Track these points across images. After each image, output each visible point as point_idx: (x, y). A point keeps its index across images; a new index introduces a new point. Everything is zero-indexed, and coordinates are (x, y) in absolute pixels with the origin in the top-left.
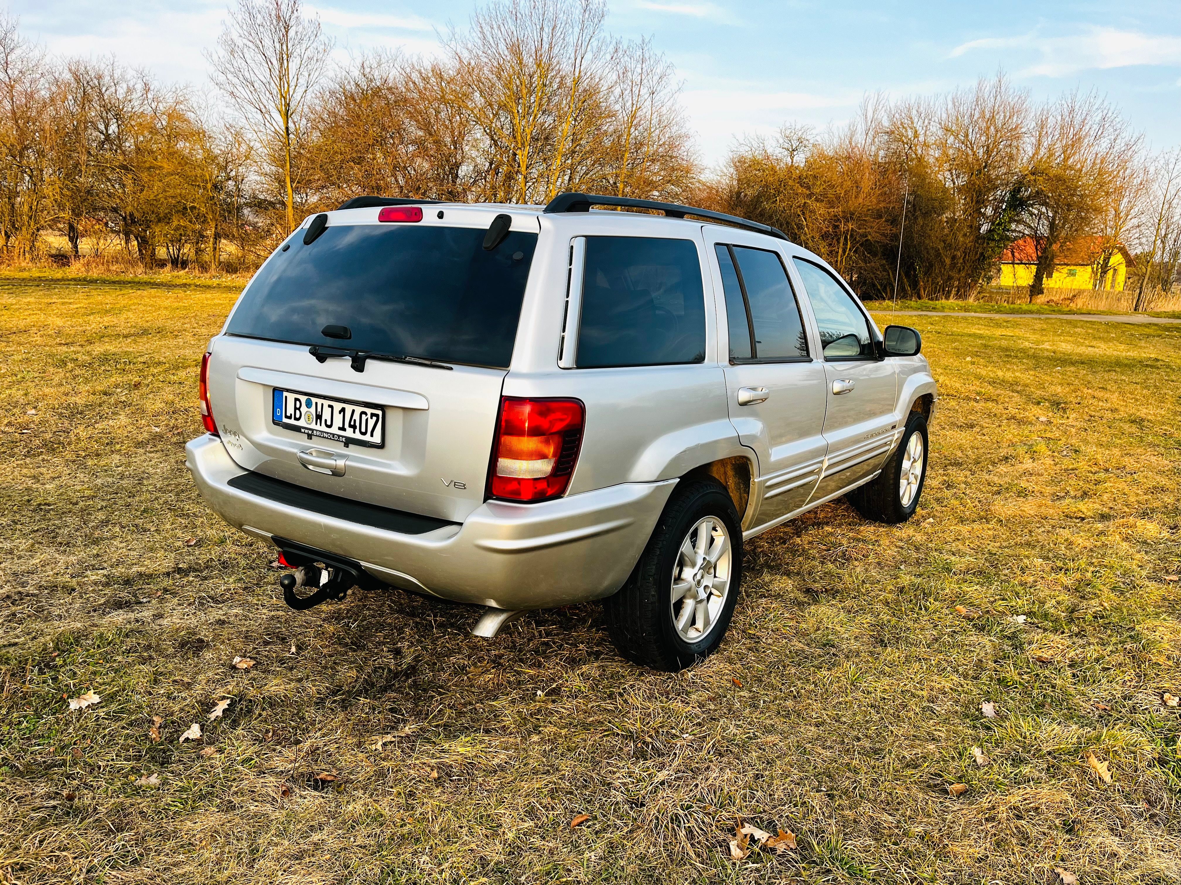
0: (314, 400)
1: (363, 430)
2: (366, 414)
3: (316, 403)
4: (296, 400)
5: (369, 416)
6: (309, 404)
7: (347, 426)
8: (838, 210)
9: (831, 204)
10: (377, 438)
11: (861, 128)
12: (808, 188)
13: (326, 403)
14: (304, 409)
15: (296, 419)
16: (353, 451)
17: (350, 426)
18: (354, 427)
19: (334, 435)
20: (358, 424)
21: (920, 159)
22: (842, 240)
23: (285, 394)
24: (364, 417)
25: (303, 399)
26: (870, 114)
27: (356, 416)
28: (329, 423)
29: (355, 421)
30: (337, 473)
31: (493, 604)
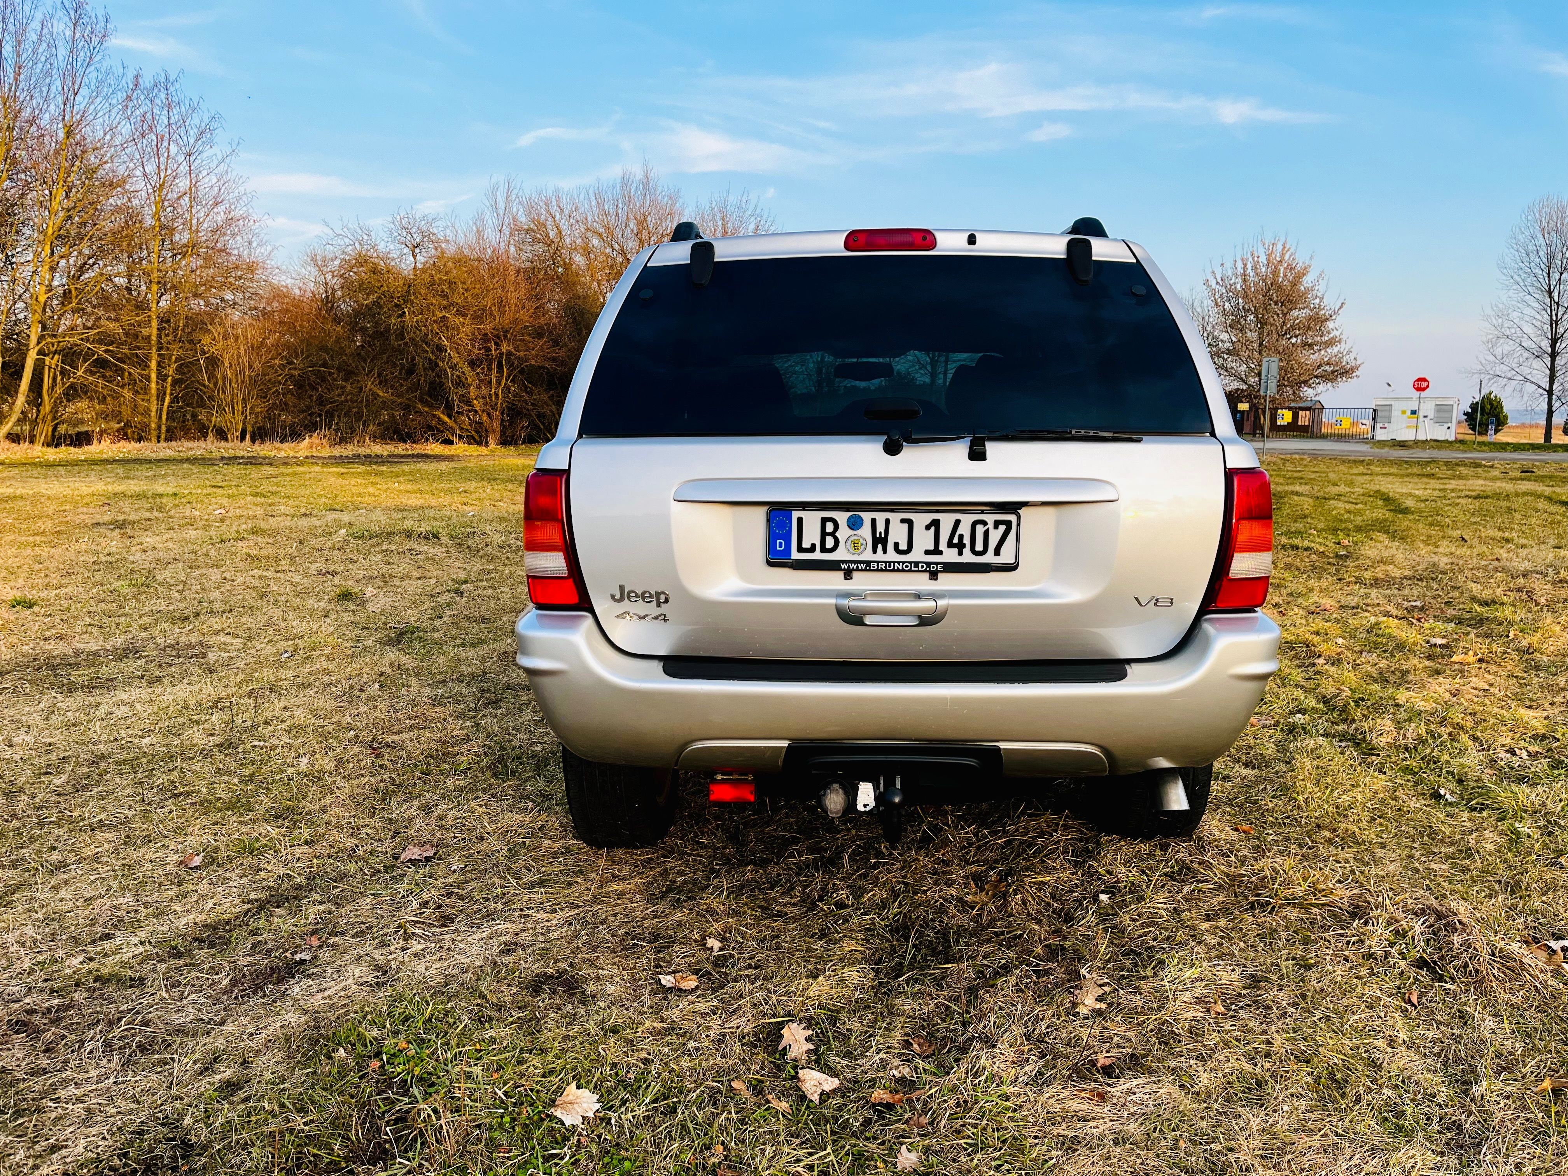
0: (867, 517)
1: (979, 547)
2: (984, 523)
3: (874, 521)
4: (824, 521)
5: (991, 525)
6: (855, 524)
7: (943, 546)
8: (487, 327)
9: (478, 318)
10: (1007, 556)
11: (491, 222)
12: (445, 296)
13: (895, 518)
14: (844, 533)
15: (824, 550)
16: (948, 582)
17: (950, 545)
18: (960, 547)
19: (916, 564)
20: (967, 541)
21: (567, 266)
22: (494, 366)
23: (796, 515)
24: (980, 529)
25: (842, 517)
26: (501, 205)
27: (964, 530)
28: (903, 546)
29: (961, 537)
30: (925, 620)
31: (1163, 763)
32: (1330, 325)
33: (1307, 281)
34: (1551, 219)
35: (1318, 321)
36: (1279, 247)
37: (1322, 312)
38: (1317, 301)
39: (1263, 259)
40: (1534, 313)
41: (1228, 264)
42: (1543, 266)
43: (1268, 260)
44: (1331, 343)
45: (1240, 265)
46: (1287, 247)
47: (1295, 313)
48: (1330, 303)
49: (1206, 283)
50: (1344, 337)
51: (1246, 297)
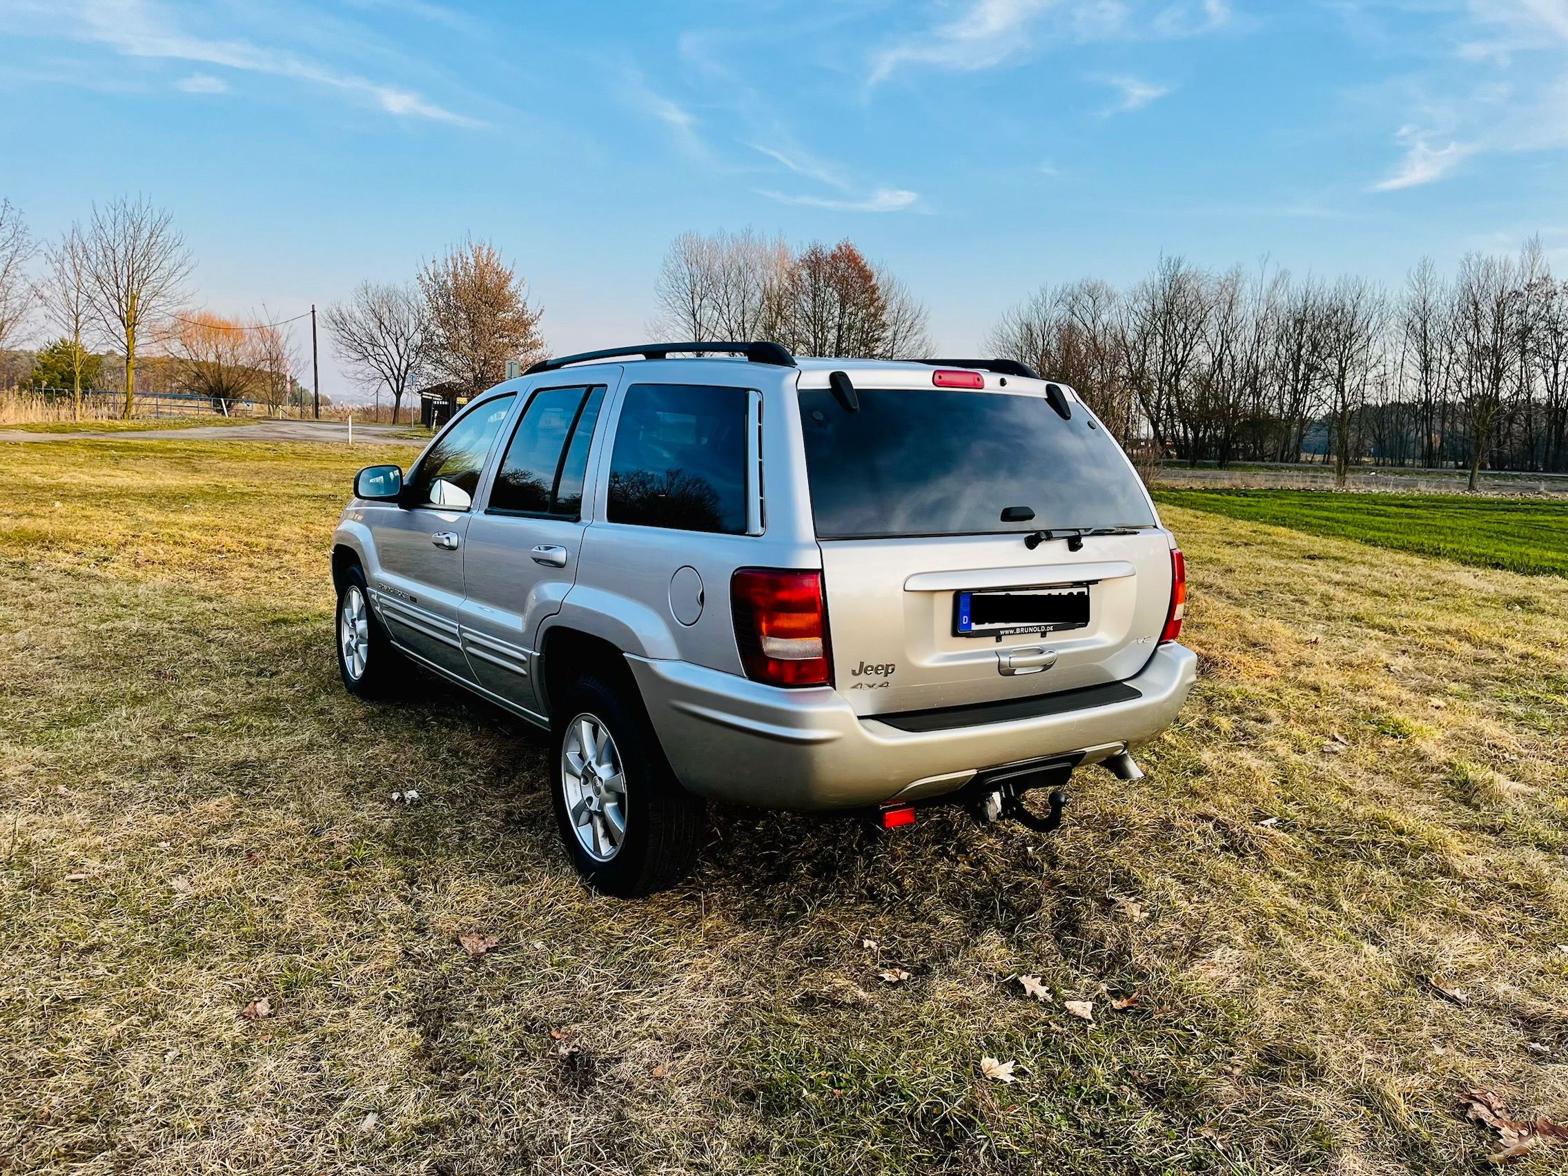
30: (1045, 668)
32: (532, 329)
33: (512, 286)
34: (692, 252)
35: (522, 324)
36: (485, 252)
37: (526, 316)
38: (520, 306)
39: (471, 261)
40: (684, 332)
41: (440, 262)
42: (688, 292)
43: (477, 262)
44: (534, 345)
45: (450, 264)
46: (492, 251)
47: (501, 315)
48: (532, 309)
49: (420, 277)
50: (545, 341)
51: (457, 295)
